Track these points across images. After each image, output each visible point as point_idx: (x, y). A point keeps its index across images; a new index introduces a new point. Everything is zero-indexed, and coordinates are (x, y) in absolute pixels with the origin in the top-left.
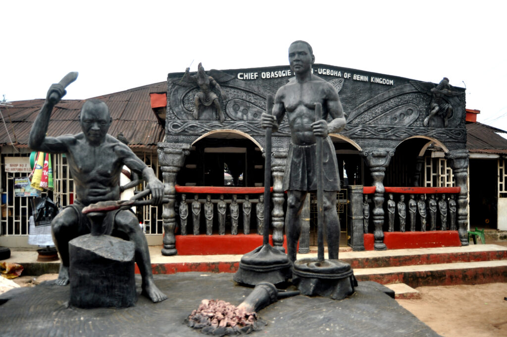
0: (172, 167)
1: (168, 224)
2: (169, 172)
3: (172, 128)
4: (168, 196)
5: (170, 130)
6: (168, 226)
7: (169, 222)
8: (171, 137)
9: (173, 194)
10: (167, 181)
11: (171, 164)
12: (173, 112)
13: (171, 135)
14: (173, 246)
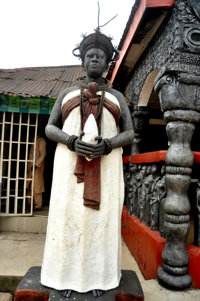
0: (192, 113)
1: (179, 226)
2: (186, 121)
3: (190, 38)
4: (182, 169)
5: (187, 43)
6: (179, 229)
7: (180, 223)
8: (188, 55)
9: (190, 167)
10: (181, 139)
11: (191, 106)
12: (192, 10)
13: (188, 52)
14: (185, 269)
